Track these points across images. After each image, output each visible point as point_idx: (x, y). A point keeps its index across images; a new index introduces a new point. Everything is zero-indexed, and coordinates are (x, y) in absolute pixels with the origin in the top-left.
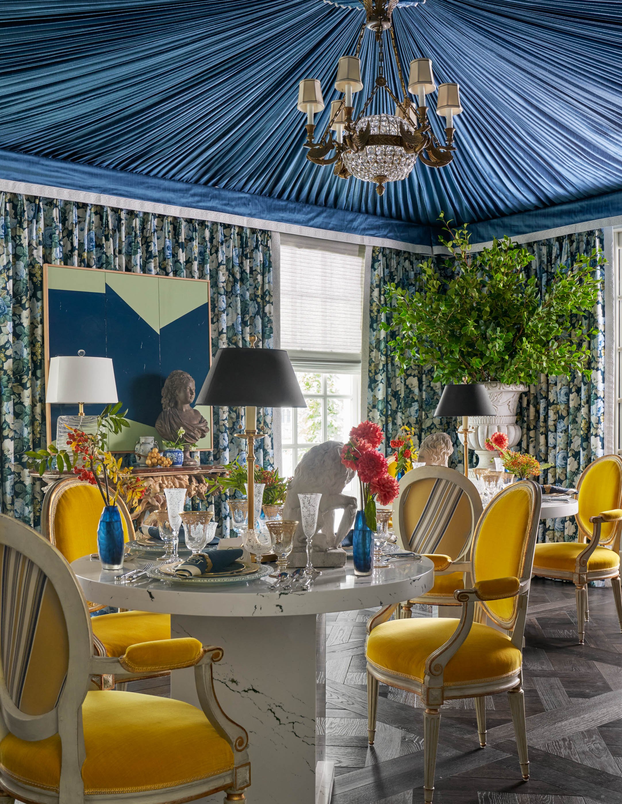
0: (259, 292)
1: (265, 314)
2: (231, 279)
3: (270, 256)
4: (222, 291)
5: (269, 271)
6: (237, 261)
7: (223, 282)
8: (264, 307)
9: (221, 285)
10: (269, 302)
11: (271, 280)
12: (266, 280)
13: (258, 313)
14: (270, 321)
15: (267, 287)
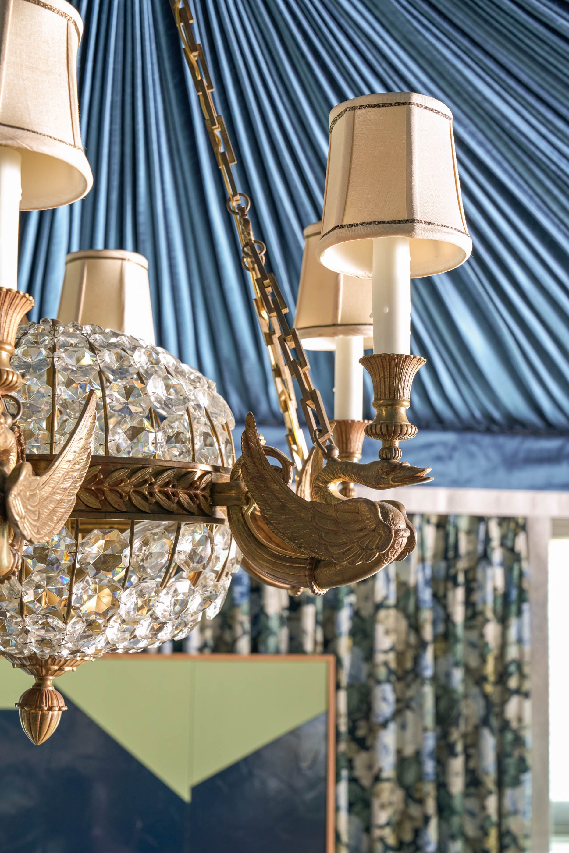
0: (490, 668)
1: (505, 726)
2: (413, 639)
3: (521, 575)
4: (382, 672)
5: (519, 613)
6: (426, 595)
7: (386, 652)
8: (504, 702)
9: (380, 658)
10: (518, 692)
11: (527, 634)
12: (512, 634)
13: (485, 722)
14: (519, 741)
15: (512, 653)
